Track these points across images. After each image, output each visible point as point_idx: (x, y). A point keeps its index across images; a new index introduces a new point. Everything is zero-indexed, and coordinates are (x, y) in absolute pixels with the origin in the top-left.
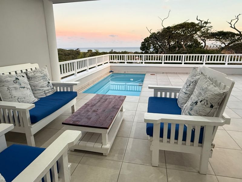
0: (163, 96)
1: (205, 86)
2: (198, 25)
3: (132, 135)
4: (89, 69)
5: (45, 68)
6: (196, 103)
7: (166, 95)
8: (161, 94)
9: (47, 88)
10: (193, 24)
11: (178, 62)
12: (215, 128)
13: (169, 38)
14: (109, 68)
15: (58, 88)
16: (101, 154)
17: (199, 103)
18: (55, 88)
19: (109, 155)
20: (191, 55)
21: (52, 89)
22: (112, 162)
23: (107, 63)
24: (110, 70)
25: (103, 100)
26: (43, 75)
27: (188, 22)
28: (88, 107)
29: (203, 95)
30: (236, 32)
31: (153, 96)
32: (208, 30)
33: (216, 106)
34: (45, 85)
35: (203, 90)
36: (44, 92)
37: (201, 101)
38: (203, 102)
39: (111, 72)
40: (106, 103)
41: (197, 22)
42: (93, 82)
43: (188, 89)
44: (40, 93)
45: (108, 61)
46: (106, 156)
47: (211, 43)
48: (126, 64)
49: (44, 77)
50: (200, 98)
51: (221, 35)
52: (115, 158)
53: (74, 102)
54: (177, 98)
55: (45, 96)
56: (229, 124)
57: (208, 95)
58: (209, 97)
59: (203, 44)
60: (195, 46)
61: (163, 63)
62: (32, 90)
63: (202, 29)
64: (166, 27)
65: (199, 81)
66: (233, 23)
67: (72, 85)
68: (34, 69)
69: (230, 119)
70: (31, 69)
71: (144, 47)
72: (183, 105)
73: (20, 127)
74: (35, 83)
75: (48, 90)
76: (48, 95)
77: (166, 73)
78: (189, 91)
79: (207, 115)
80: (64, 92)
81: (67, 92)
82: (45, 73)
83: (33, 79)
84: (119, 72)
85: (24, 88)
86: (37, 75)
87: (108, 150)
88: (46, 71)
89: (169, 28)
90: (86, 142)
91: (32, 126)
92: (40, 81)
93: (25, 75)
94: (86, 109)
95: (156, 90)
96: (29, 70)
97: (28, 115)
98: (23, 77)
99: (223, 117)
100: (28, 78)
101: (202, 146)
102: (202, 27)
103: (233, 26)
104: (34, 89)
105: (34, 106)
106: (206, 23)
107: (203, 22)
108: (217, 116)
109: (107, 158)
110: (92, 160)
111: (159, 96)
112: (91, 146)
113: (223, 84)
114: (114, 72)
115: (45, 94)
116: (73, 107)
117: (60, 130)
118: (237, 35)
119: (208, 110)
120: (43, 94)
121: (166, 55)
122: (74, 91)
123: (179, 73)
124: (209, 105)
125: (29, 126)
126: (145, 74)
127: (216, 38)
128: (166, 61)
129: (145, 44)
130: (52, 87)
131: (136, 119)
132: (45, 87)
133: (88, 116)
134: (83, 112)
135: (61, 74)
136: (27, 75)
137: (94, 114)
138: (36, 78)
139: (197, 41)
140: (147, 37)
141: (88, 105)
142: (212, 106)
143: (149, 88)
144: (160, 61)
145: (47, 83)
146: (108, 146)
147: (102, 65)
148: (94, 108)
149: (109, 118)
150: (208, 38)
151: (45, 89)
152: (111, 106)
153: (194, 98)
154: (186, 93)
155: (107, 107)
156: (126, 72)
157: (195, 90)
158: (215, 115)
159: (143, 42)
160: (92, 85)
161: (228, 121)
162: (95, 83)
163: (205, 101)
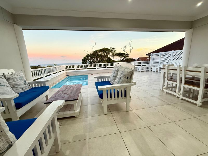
0: (102, 81)
1: (123, 70)
2: (110, 49)
3: (90, 103)
4: (53, 74)
5: (21, 72)
6: (121, 78)
7: (103, 80)
8: (101, 80)
9: (25, 86)
10: (107, 49)
11: (104, 67)
12: (130, 87)
13: (97, 57)
14: (66, 73)
15: (34, 85)
16: (74, 117)
17: (122, 78)
18: (31, 85)
19: (79, 116)
20: (109, 63)
21: (29, 86)
22: (82, 119)
23: (64, 70)
24: (66, 75)
25: (68, 88)
26: (19, 77)
27: (105, 48)
28: (61, 92)
29: (123, 74)
30: (126, 53)
31: (97, 82)
32: (114, 52)
33: (129, 78)
34: (23, 83)
35: (122, 72)
36: (22, 88)
37: (123, 77)
38: (124, 77)
39: (67, 75)
40: (71, 88)
41: (109, 48)
42: (57, 82)
43: (114, 74)
44: (19, 89)
45: (65, 69)
46: (77, 117)
47: (117, 58)
48: (76, 70)
49: (21, 78)
50: (122, 76)
51: (120, 55)
52: (83, 117)
53: (47, 93)
54: (109, 81)
55: (23, 91)
56: (135, 85)
57: (126, 73)
58: (126, 74)
59: (113, 60)
60: (109, 60)
61: (96, 68)
62: (12, 88)
63: (112, 51)
64: (95, 50)
65: (119, 69)
66: (124, 49)
67: (45, 82)
68: (10, 73)
69: (135, 82)
70: (8, 73)
71: (84, 62)
72: (113, 83)
73: (5, 114)
74: (14, 82)
75: (25, 87)
76: (26, 90)
77: (99, 73)
78: (115, 75)
79: (126, 83)
80: (38, 87)
81: (41, 87)
82: (21, 75)
83: (11, 80)
84: (73, 75)
85: (4, 86)
86: (14, 77)
87: (78, 113)
88: (22, 74)
89: (96, 51)
90: (63, 112)
91: (17, 111)
92: (18, 81)
93: (3, 77)
94: (59, 93)
95: (98, 78)
96: (6, 74)
97: (13, 103)
98: (2, 78)
99: (133, 82)
100: (7, 79)
101: (126, 98)
102: (112, 50)
103: (124, 50)
104: (13, 87)
105: (19, 96)
106: (113, 48)
107: (112, 48)
108: (130, 82)
109: (78, 118)
110: (69, 121)
111: (100, 81)
112: (67, 114)
113: (130, 68)
114: (69, 75)
115: (23, 90)
116: (47, 96)
117: (40, 111)
118: (126, 54)
119: (126, 80)
120: (22, 90)
121: (97, 64)
122: (46, 85)
123: (105, 73)
124: (127, 78)
125: (14, 111)
126: (88, 75)
127: (118, 56)
128: (98, 67)
129: (84, 60)
130: (28, 85)
131: (89, 96)
132: (22, 85)
133: (62, 96)
134: (58, 95)
135: (33, 77)
136: (5, 77)
137: (66, 95)
138: (14, 79)
139: (110, 58)
140: (85, 57)
141: (60, 91)
142: (128, 78)
143: (95, 77)
144: (95, 67)
145: (24, 82)
146: (78, 110)
147: (61, 71)
148: (65, 92)
149: (76, 94)
150: (115, 56)
151: (22, 86)
152: (75, 89)
153: (119, 76)
154: (114, 77)
155: (73, 90)
156: (77, 75)
157: (119, 73)
158: (129, 82)
159: (83, 59)
160: (56, 84)
161: (135, 83)
162: (58, 82)
163: (125, 76)
